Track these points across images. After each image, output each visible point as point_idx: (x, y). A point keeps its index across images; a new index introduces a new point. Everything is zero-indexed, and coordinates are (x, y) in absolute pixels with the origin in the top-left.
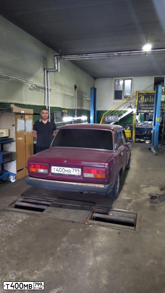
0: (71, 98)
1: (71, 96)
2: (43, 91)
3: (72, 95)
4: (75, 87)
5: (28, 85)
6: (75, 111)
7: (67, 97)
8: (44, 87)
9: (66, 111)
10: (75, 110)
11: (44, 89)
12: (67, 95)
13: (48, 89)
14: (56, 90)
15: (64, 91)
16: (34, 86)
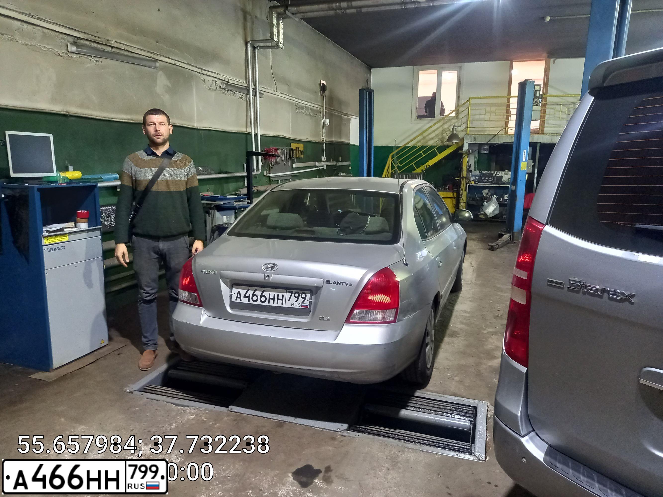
0: (312, 113)
1: (312, 110)
2: (244, 95)
3: (316, 107)
4: (323, 88)
6: (323, 147)
7: (303, 111)
8: (246, 85)
9: (301, 147)
10: (321, 144)
11: (246, 92)
14: (276, 95)
15: (296, 98)
16: (221, 83)
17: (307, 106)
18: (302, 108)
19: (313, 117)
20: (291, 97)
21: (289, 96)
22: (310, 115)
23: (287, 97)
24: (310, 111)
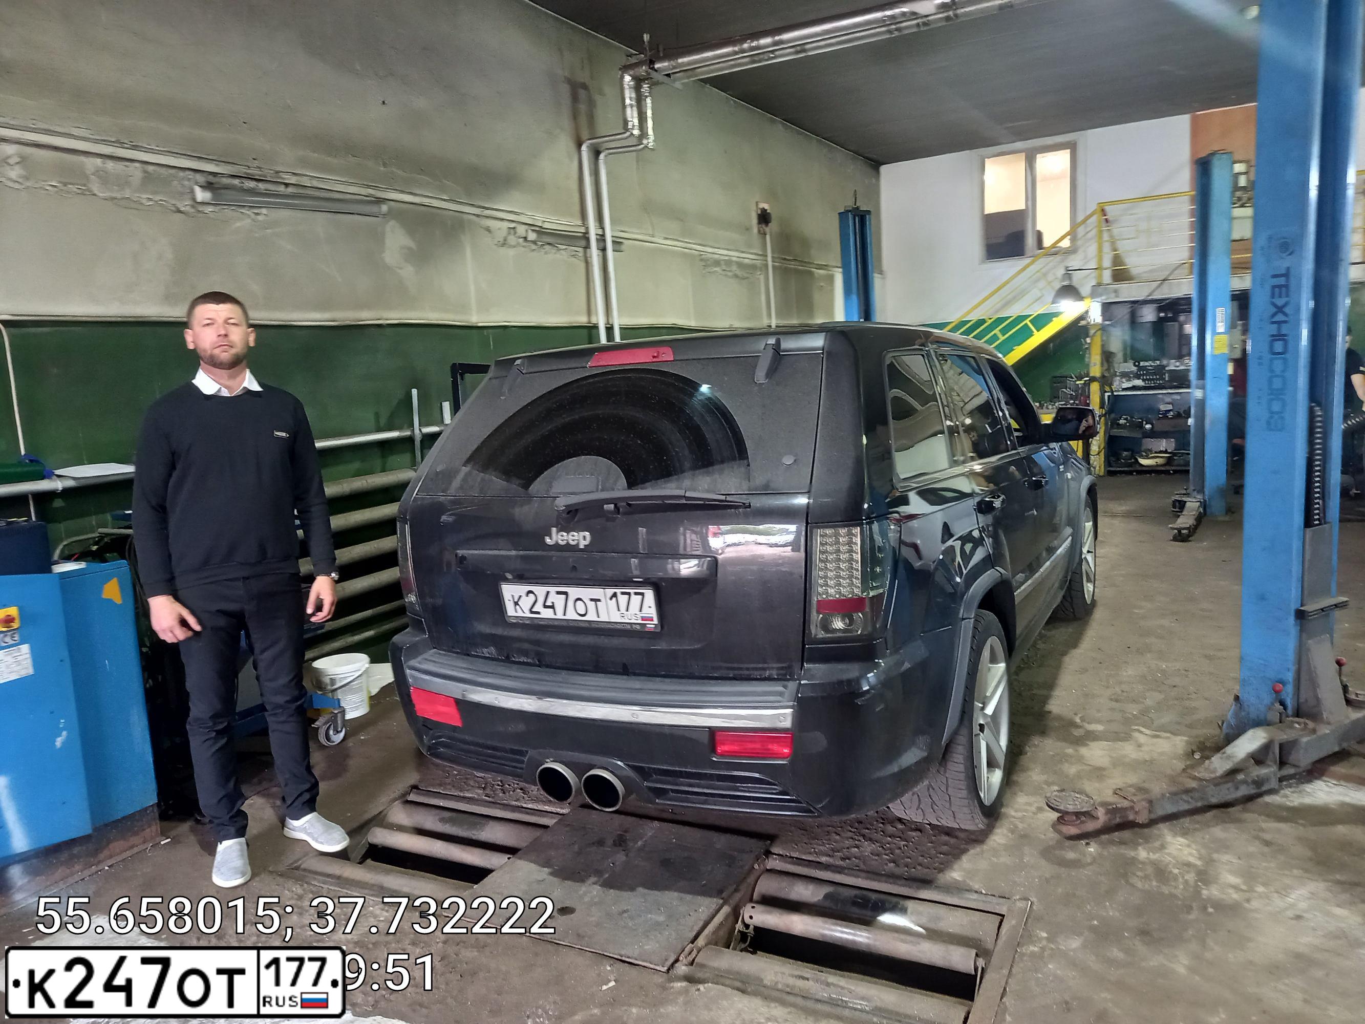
1: (740, 265)
2: (580, 249)
3: (748, 258)
4: (764, 218)
5: (488, 230)
7: (716, 270)
8: (583, 230)
11: (583, 243)
12: (717, 263)
13: (602, 239)
14: (654, 243)
15: (700, 244)
16: (527, 231)
17: (727, 258)
19: (744, 279)
20: (687, 242)
21: (682, 242)
23: (675, 243)
24: (734, 268)
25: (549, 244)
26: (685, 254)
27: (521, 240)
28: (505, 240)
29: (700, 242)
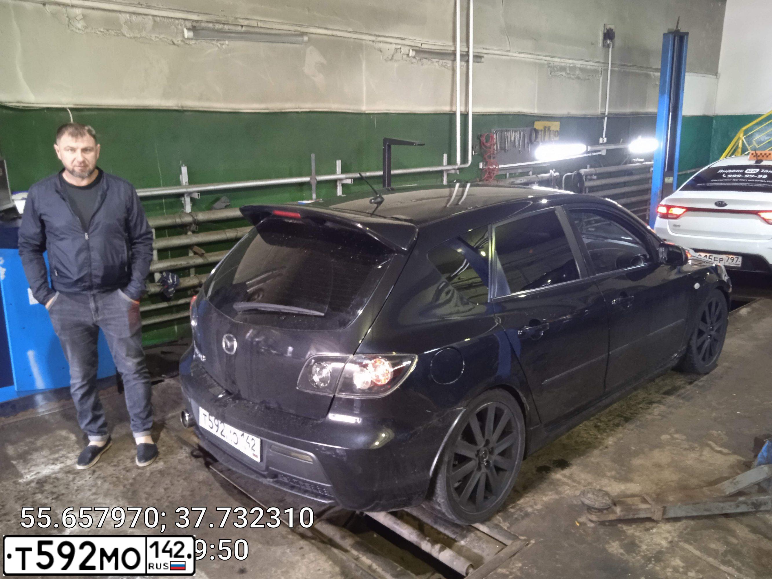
0: (581, 75)
1: (581, 70)
2: (448, 62)
3: (591, 65)
4: (609, 35)
5: (381, 51)
6: (602, 123)
7: (563, 73)
8: (452, 48)
9: (555, 126)
10: (600, 118)
11: (450, 57)
13: (468, 53)
14: (508, 56)
15: (549, 56)
16: (409, 51)
17: (572, 65)
18: (563, 69)
19: (585, 80)
20: (538, 55)
21: (535, 55)
22: (579, 78)
23: (529, 56)
24: (577, 72)
25: (426, 58)
26: (535, 64)
27: (405, 56)
28: (393, 56)
29: (549, 54)
